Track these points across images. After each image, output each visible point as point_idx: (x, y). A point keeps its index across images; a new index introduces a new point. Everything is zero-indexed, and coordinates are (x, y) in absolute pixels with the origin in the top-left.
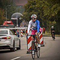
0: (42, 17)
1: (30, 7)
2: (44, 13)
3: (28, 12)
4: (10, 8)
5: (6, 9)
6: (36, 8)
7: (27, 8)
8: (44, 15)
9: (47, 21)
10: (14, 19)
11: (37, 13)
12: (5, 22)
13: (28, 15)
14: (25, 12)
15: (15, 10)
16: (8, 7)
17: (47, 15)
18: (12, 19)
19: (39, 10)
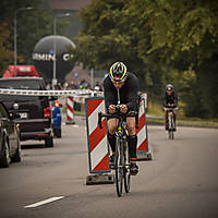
0: (145, 54)
1: (101, 17)
2: (153, 38)
3: (93, 33)
4: (30, 18)
5: (15, 22)
6: (124, 20)
7: (92, 18)
8: (154, 48)
9: (163, 69)
10: (42, 57)
11: (128, 38)
12: (12, 67)
13: (94, 44)
14: (85, 32)
15: (48, 27)
16: (23, 16)
17: (164, 48)
18: (36, 56)
19: (135, 30)
